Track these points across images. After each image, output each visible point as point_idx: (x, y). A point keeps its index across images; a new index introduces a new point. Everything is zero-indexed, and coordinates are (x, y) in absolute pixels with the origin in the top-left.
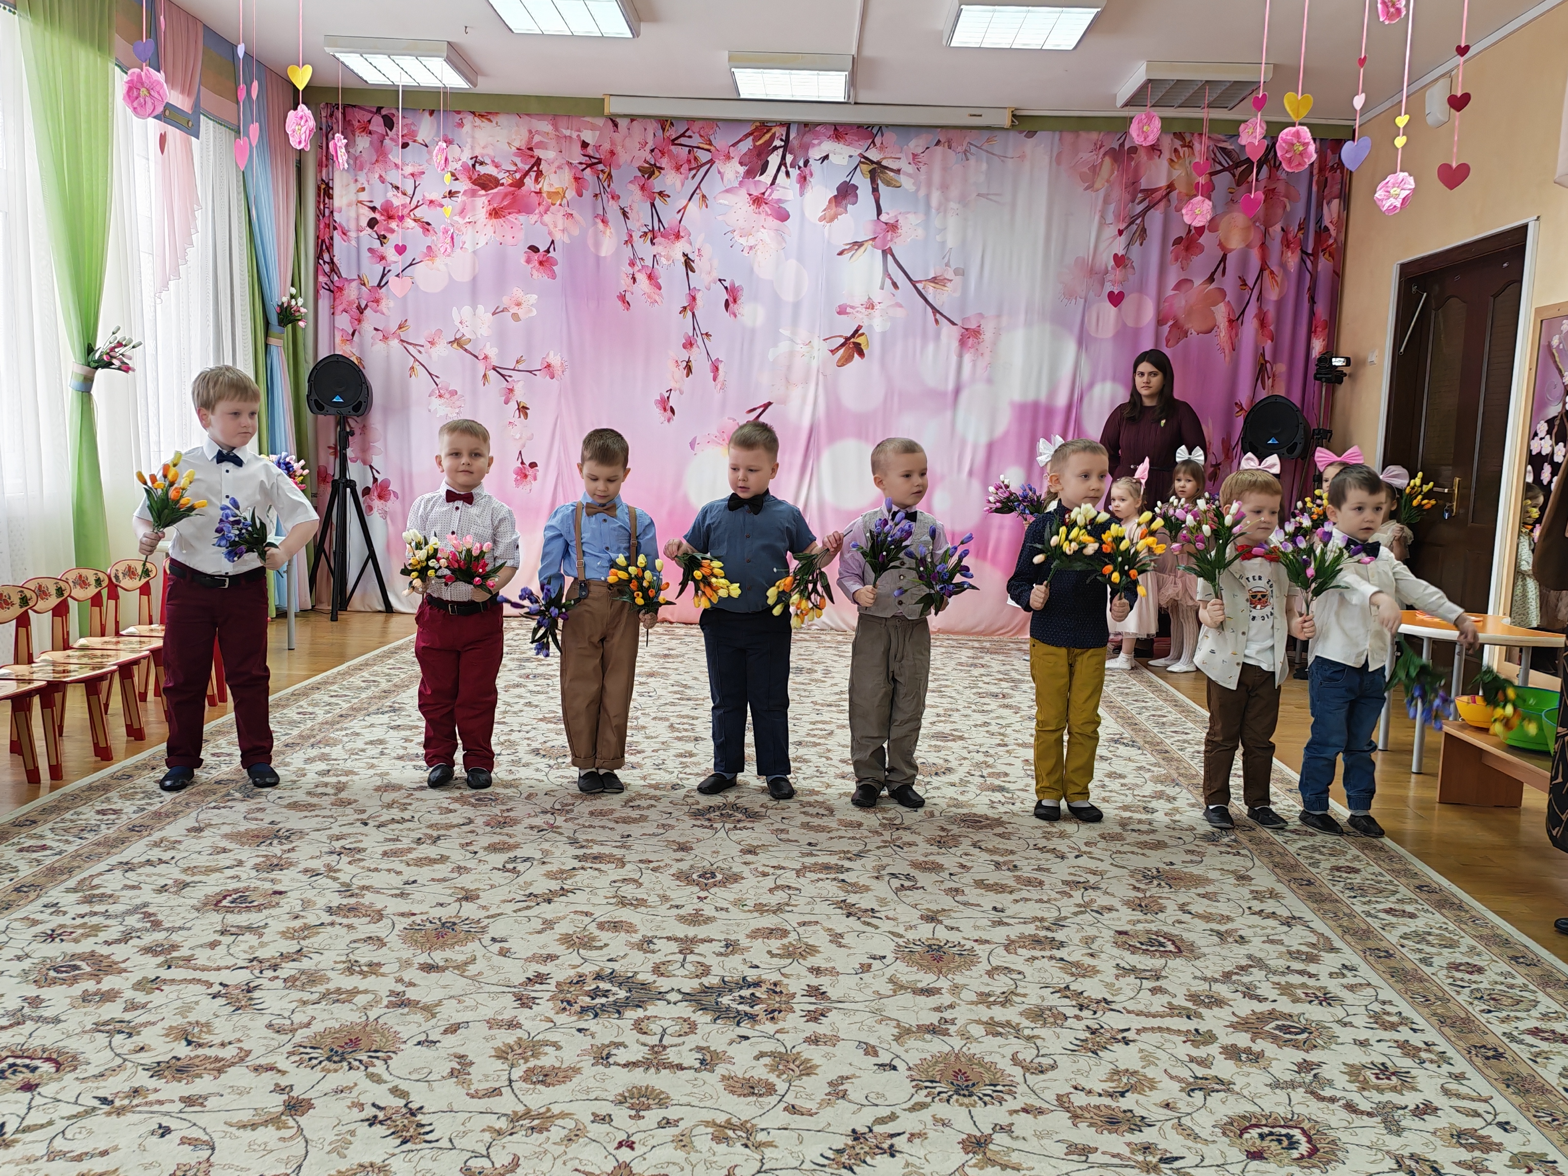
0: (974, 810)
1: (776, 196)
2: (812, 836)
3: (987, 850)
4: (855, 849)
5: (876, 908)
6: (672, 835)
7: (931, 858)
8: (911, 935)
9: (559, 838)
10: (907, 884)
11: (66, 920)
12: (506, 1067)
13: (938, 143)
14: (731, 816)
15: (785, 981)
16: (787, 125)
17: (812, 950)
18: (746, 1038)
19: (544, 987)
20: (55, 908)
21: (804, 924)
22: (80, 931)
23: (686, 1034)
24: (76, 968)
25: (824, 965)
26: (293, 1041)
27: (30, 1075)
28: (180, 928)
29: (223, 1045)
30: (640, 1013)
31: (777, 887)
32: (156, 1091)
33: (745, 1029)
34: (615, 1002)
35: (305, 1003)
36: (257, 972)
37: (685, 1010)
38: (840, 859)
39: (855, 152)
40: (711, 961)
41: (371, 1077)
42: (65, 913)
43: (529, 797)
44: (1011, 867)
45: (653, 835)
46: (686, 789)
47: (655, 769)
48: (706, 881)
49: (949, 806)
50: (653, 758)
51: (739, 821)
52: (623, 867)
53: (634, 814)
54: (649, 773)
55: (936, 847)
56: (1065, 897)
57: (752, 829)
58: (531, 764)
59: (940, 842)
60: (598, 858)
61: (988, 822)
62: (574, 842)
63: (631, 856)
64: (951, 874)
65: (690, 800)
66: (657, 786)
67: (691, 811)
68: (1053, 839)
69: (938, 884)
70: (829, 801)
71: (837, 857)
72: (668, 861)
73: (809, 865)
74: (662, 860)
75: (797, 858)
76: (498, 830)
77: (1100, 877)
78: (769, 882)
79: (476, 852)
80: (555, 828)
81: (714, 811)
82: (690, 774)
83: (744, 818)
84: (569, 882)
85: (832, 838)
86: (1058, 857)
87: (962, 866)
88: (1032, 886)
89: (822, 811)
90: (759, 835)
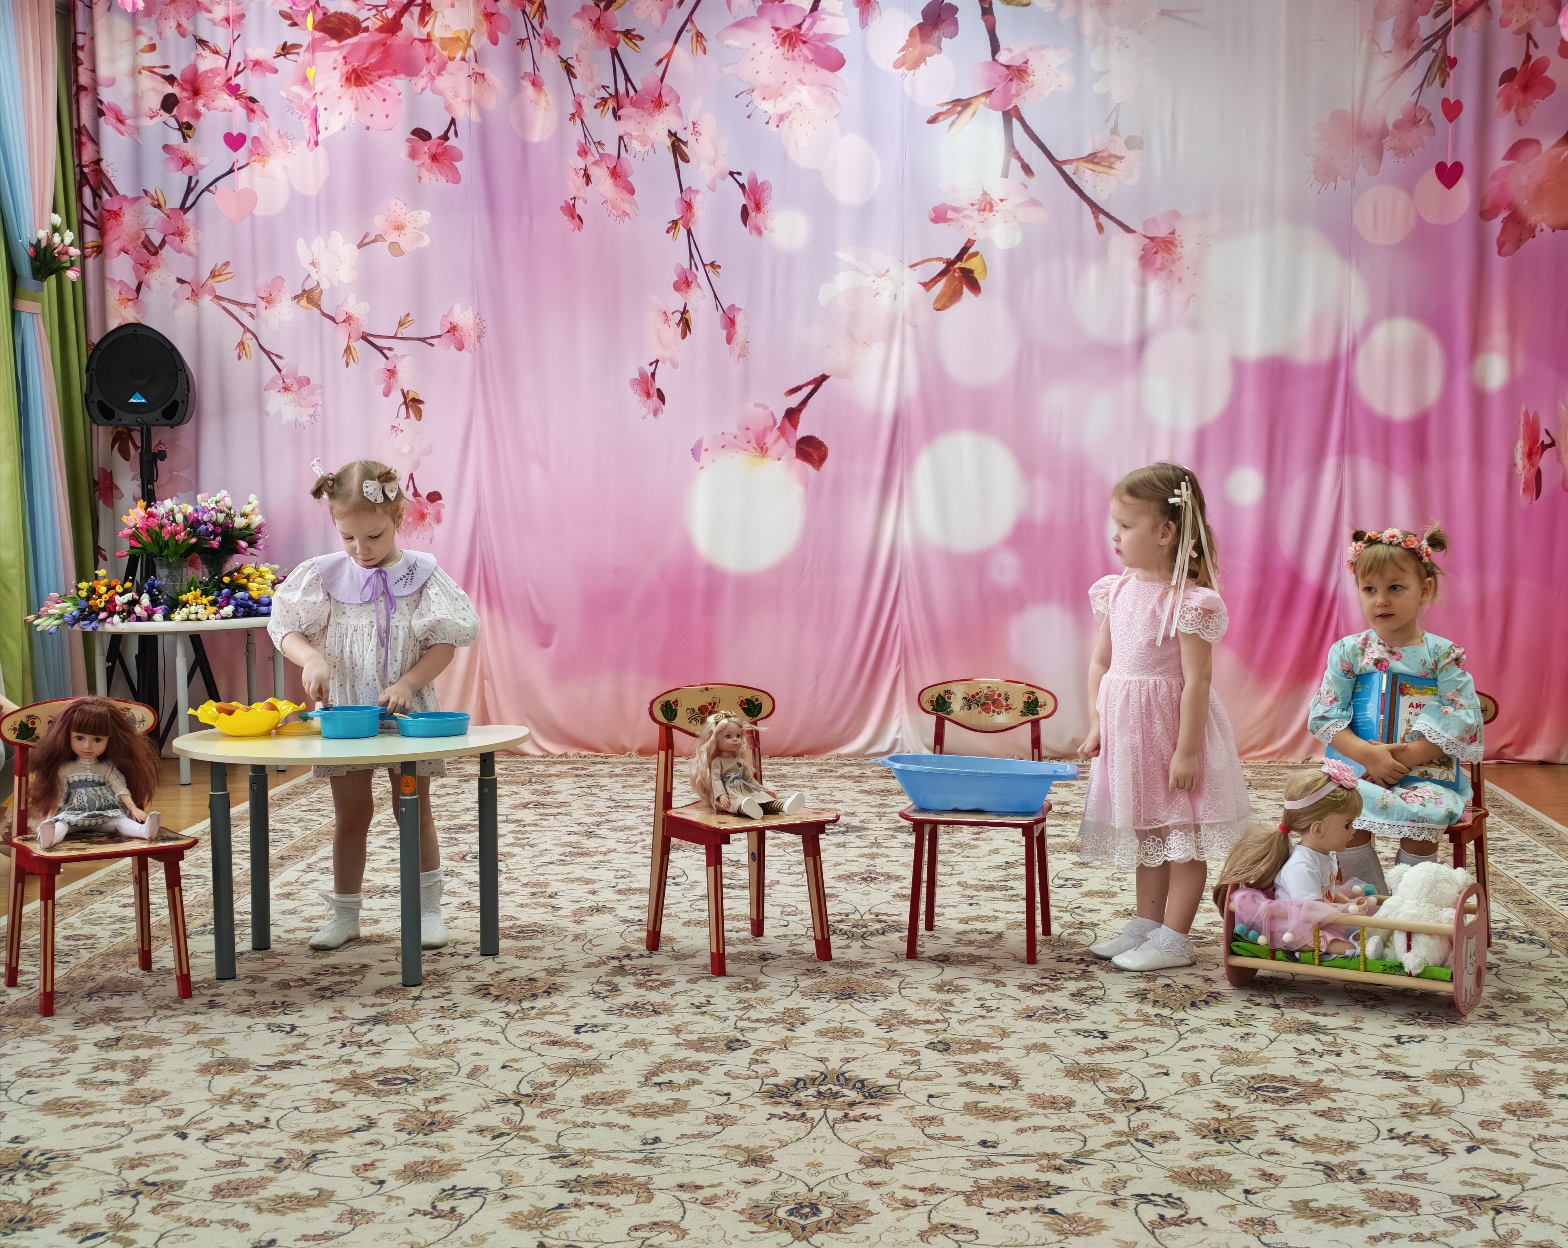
0: (1272, 1070)
4: (1066, 1148)
6: (736, 1135)
7: (1206, 1161)
9: (531, 1148)
10: (1171, 1213)
14: (835, 1095)
31: (936, 1229)
38: (1041, 1170)
43: (474, 1073)
44: (1354, 1174)
45: (700, 1136)
46: (752, 1049)
47: (695, 1014)
48: (802, 1222)
49: (1225, 1062)
50: (690, 993)
51: (852, 1104)
52: (649, 1200)
53: (663, 1098)
54: (685, 1020)
55: (1213, 1142)
56: (1463, 1229)
57: (878, 1118)
58: (475, 1012)
59: (1217, 1131)
60: (602, 1183)
61: (1299, 1089)
62: (558, 1155)
63: (663, 1179)
64: (1247, 1192)
65: (761, 1069)
66: (699, 1045)
67: (765, 1088)
68: (1421, 1117)
69: (1226, 1212)
70: (1009, 1060)
71: (1035, 1166)
72: (731, 1186)
73: (986, 1182)
74: (720, 1184)
75: (963, 1172)
76: (420, 1138)
77: (1519, 1187)
78: (917, 1220)
79: (382, 1182)
80: (522, 1131)
81: (805, 1087)
82: (757, 1020)
83: (860, 1098)
84: (553, 1232)
85: (1022, 1131)
86: (1437, 1152)
87: (1266, 1176)
88: (1399, 1209)
89: (998, 1081)
90: (890, 1131)
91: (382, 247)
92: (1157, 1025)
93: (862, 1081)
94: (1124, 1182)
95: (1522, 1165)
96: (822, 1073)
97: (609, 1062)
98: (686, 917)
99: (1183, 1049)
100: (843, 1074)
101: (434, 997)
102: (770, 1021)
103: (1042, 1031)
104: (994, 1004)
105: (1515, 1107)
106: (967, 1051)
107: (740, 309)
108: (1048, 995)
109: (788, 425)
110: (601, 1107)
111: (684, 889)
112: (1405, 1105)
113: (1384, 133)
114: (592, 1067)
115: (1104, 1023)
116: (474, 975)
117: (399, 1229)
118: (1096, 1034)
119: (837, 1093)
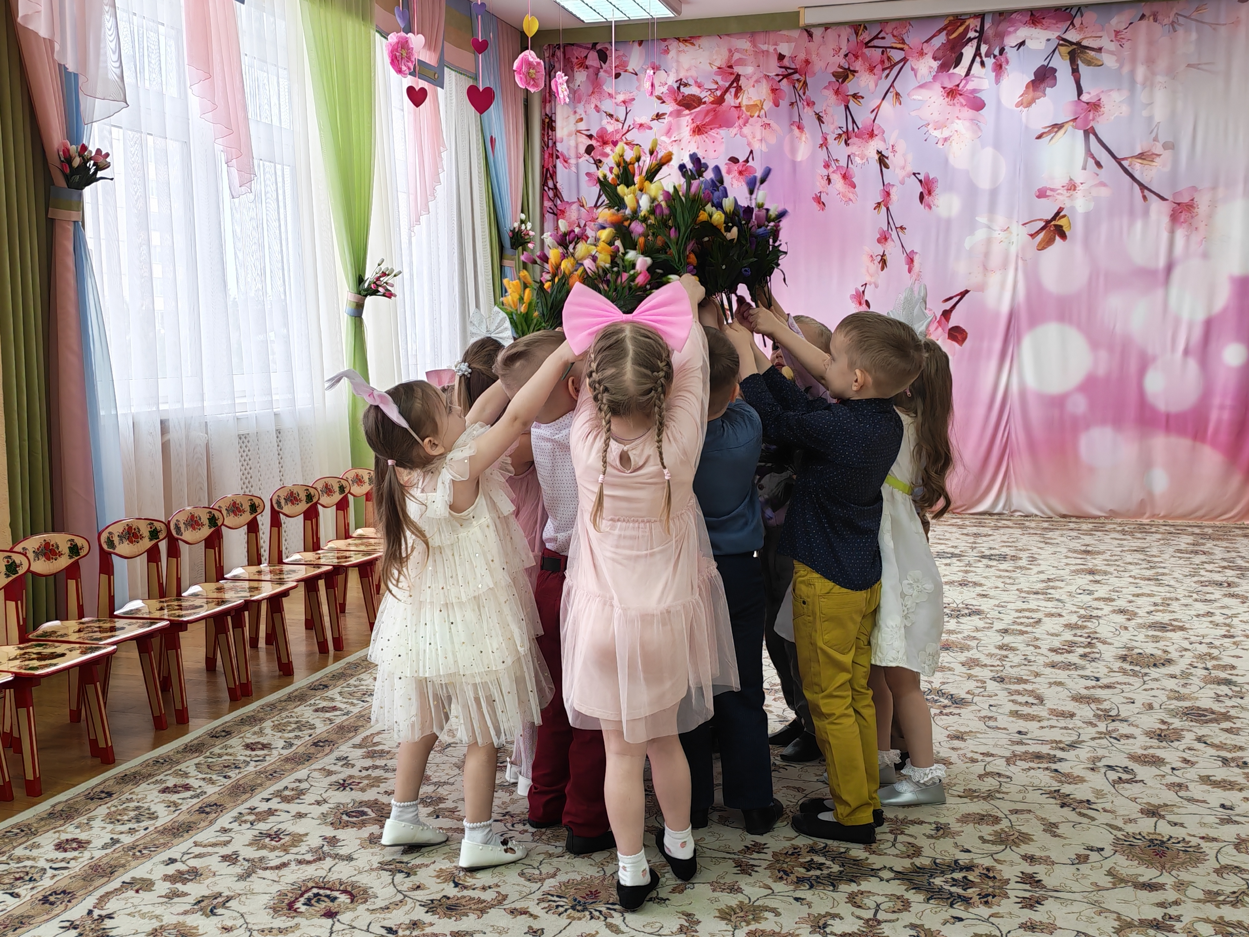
0: (1198, 704)
1: (970, 86)
2: (1022, 725)
3: (1213, 745)
4: (1068, 738)
5: (1093, 800)
7: (1151, 751)
8: (1131, 829)
11: (354, 772)
12: (729, 928)
13: (1143, 17)
14: (936, 701)
15: (999, 867)
16: (982, 16)
17: (1025, 838)
18: (960, 919)
19: (762, 856)
20: (345, 761)
21: (1016, 812)
22: (366, 782)
23: (900, 911)
24: (364, 813)
25: (1038, 853)
26: (543, 889)
27: (331, 904)
28: (445, 783)
29: (484, 888)
30: (854, 887)
31: (987, 774)
32: (432, 925)
33: (958, 910)
34: (829, 875)
35: (551, 856)
36: (509, 825)
37: (897, 888)
38: (1052, 748)
39: (1053, 35)
40: (923, 842)
41: (610, 926)
42: (353, 766)
44: (1240, 764)
49: (1169, 698)
51: (945, 707)
55: (1156, 741)
57: (959, 714)
59: (1160, 735)
64: (1173, 769)
69: (1158, 778)
70: (1038, 689)
71: (1049, 746)
73: (1019, 752)
75: (1006, 746)
78: (978, 769)
83: (950, 703)
85: (1042, 727)
87: (1186, 761)
89: (1031, 700)
90: (966, 722)
92: (1130, 675)
93: (952, 695)
94: (1100, 759)
99: (1145, 690)
100: (941, 690)
103: (1061, 675)
104: (1032, 658)
106: (1014, 683)
108: (1066, 655)
115: (1098, 672)
118: (1092, 678)
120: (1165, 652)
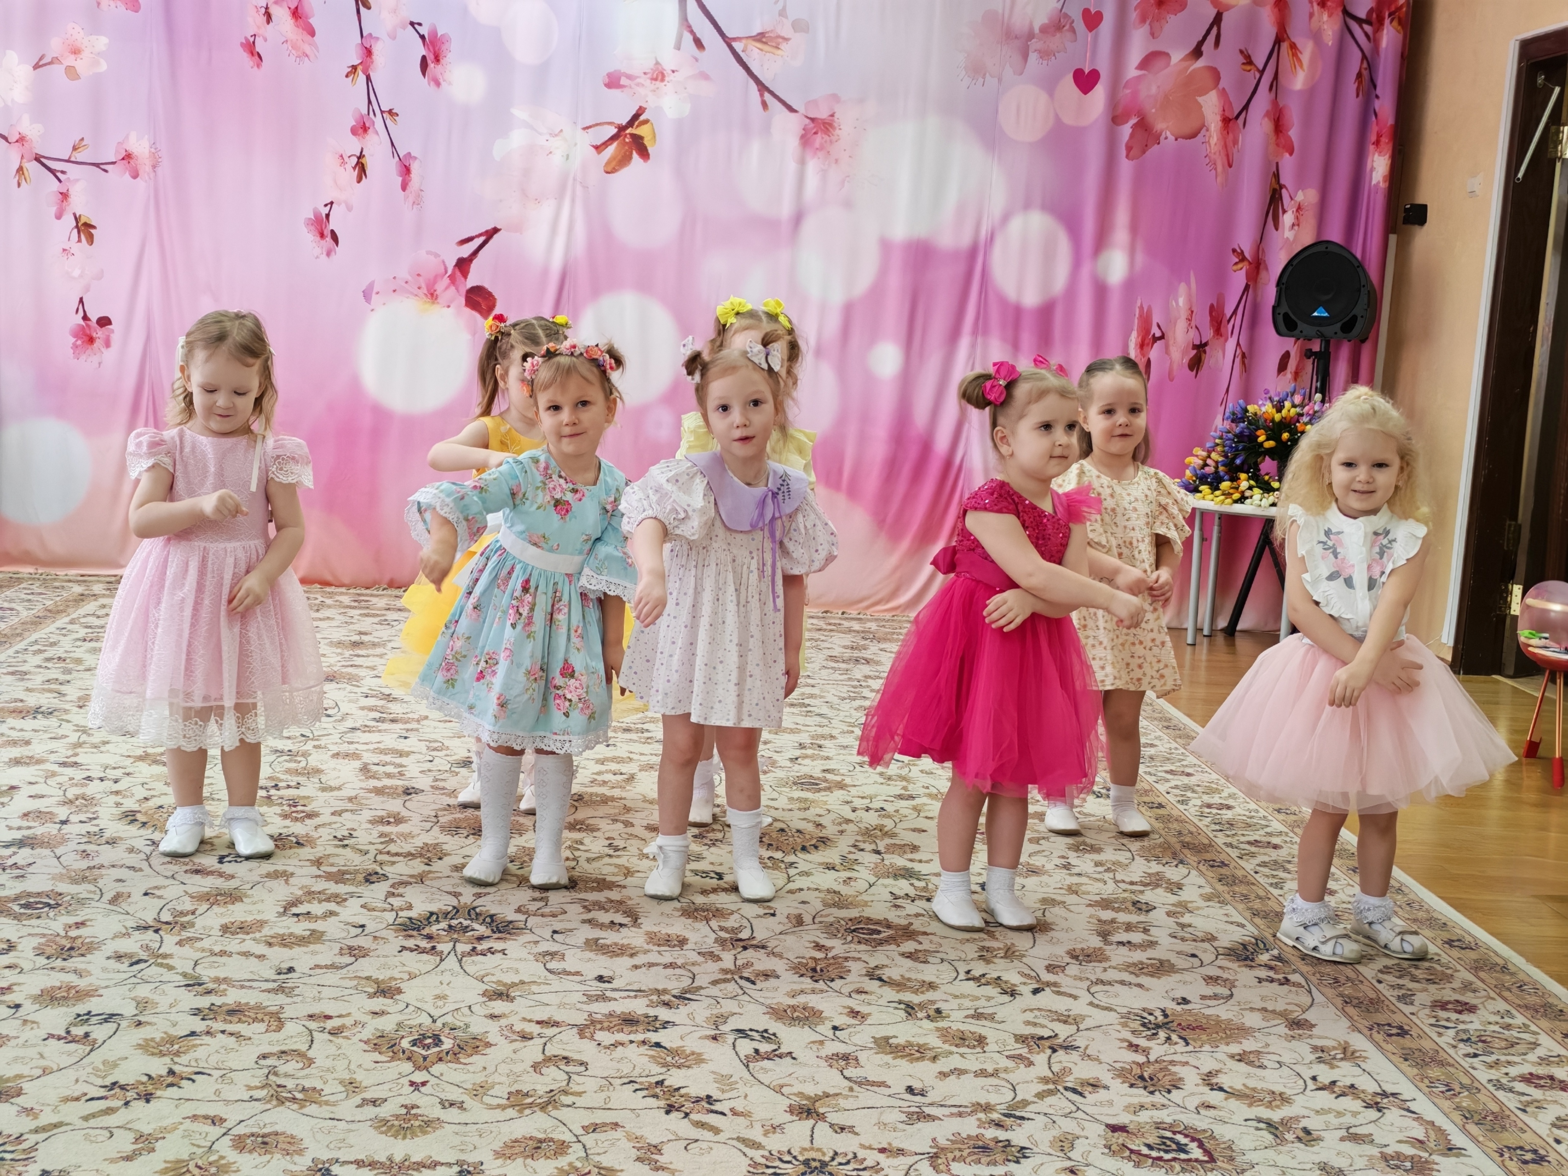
0: (868, 912)
2: (604, 964)
4: (675, 984)
5: (715, 1094)
6: (366, 967)
7: (801, 999)
9: (168, 975)
10: (765, 1047)
14: (465, 929)
21: (595, 1128)
31: (549, 1060)
38: (651, 1004)
43: (115, 900)
44: (932, 1013)
45: (333, 967)
46: (390, 882)
47: (337, 846)
48: (424, 1052)
49: (826, 905)
50: (334, 826)
51: (480, 939)
52: (279, 1029)
53: (300, 928)
54: (326, 853)
55: (809, 980)
56: (1022, 1066)
57: (503, 952)
58: (121, 839)
59: (814, 969)
60: (235, 1012)
61: (891, 932)
62: (194, 983)
63: (295, 1009)
64: (835, 1028)
65: (396, 902)
66: (339, 877)
67: (399, 921)
68: (995, 960)
69: (815, 1047)
70: (630, 899)
71: (646, 1001)
72: (358, 1016)
73: (599, 1016)
74: (349, 1014)
75: (579, 1006)
76: (59, 963)
77: (1075, 1027)
78: (532, 1052)
79: (17, 1006)
80: (159, 958)
81: (437, 921)
82: (397, 854)
83: (488, 932)
84: (184, 1059)
85: (636, 967)
86: (1006, 993)
87: (854, 1014)
88: (968, 1046)
89: (619, 918)
90: (515, 965)
91: (58, 70)
92: (769, 867)
93: (492, 916)
94: (725, 1018)
95: (1079, 1007)
96: (454, 907)
97: (250, 892)
98: (335, 749)
99: (791, 892)
100: (474, 909)
101: (81, 822)
102: (410, 855)
104: (621, 844)
105: (1078, 953)
106: (593, 889)
107: (415, 158)
109: (458, 274)
110: (240, 936)
111: (335, 721)
112: (983, 948)
113: (1031, 36)
114: (233, 897)
115: (721, 864)
116: (122, 801)
117: (32, 1052)
118: (713, 875)
119: (467, 927)
120: (819, 825)
